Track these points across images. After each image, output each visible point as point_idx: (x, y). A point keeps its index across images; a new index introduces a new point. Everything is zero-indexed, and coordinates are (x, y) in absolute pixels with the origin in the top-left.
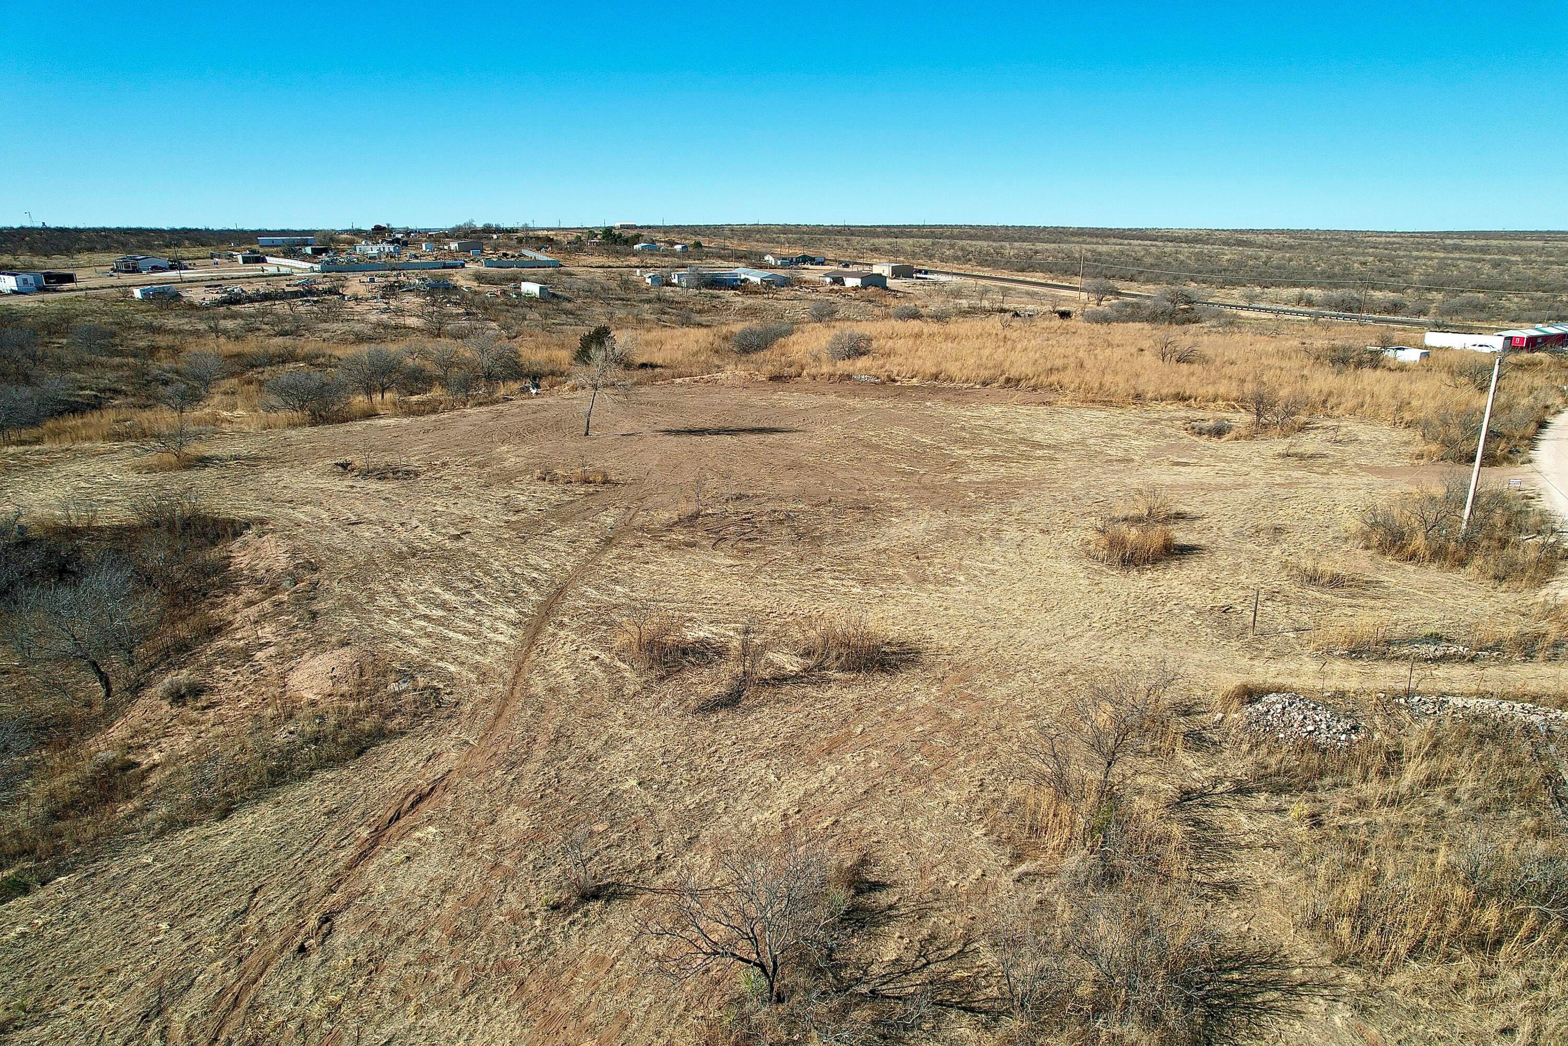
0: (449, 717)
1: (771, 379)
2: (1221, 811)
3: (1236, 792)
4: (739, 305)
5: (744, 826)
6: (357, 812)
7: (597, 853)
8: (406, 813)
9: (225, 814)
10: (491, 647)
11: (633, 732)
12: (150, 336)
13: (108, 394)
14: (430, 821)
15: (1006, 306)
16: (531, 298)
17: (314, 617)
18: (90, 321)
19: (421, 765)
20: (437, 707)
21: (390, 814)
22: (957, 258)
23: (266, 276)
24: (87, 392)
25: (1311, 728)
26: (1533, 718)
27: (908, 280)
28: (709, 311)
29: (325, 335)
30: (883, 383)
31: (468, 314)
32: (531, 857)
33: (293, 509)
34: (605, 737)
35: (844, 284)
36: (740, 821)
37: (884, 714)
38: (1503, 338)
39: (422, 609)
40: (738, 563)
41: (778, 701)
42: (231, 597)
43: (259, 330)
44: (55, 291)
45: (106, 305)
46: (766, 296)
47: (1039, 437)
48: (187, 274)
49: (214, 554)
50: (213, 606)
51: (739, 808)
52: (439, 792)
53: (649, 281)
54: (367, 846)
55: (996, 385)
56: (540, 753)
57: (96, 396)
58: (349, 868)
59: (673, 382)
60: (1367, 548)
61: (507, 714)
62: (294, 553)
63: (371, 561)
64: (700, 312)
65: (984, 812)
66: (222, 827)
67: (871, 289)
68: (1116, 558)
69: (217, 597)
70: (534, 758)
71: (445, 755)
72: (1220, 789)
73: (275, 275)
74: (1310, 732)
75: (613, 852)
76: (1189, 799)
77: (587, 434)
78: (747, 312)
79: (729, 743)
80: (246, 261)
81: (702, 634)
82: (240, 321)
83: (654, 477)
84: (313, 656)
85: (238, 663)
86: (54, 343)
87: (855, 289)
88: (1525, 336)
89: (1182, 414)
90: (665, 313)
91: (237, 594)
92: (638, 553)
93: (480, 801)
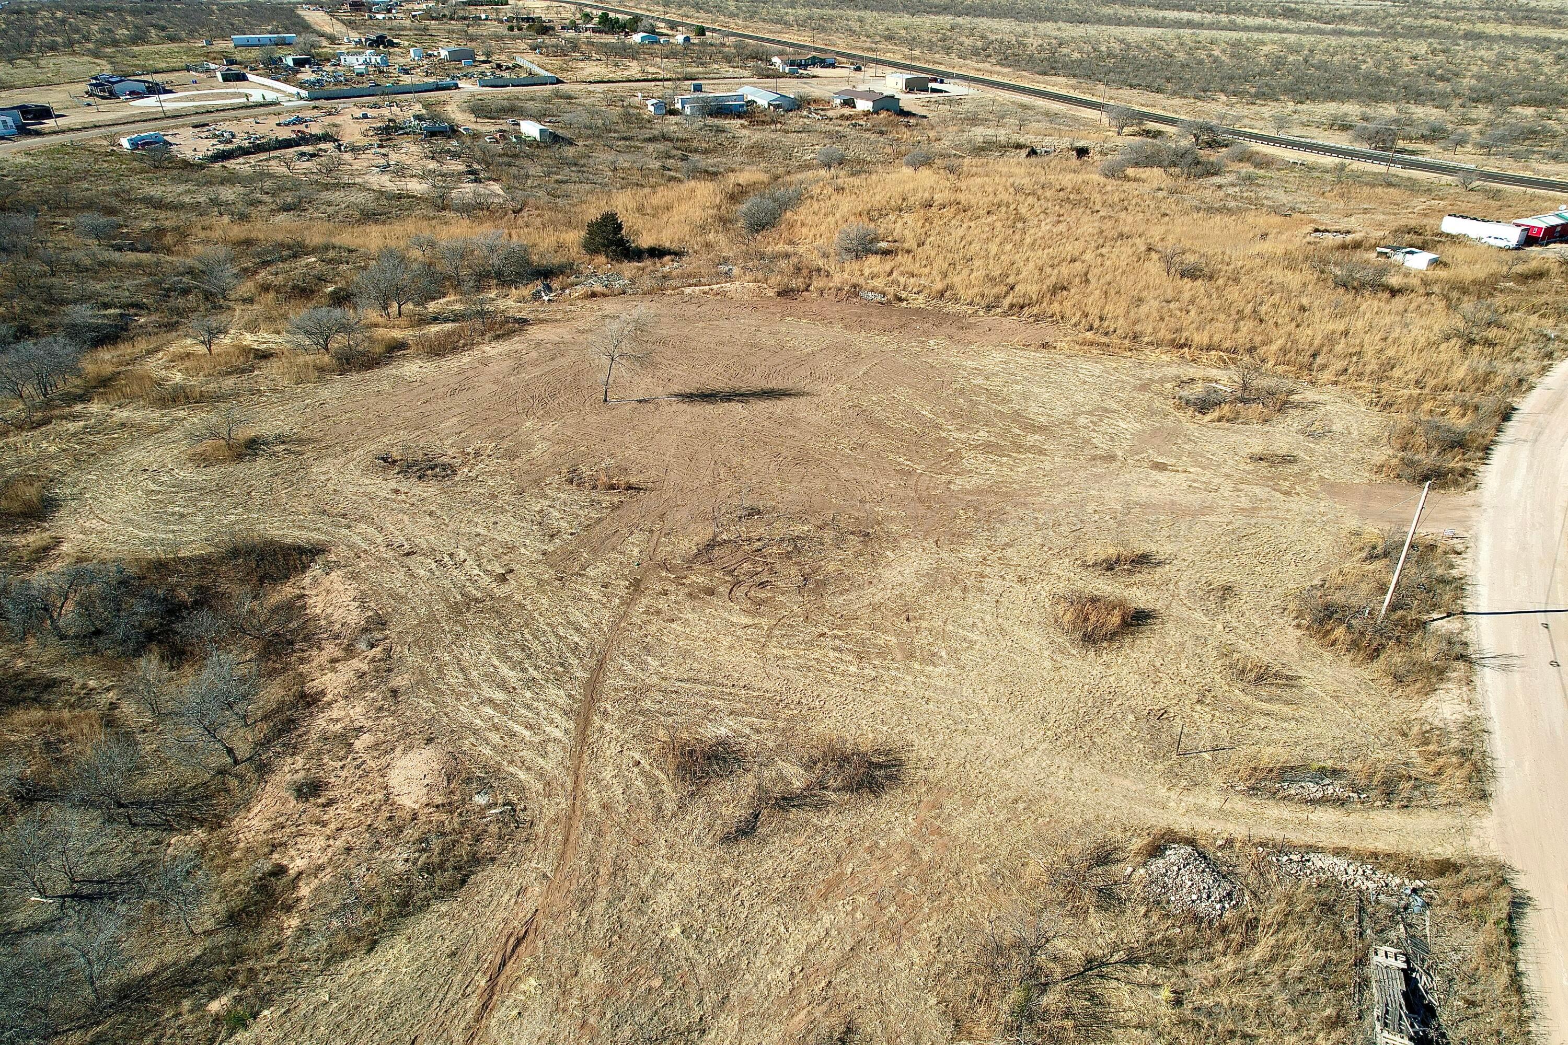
0: (527, 841)
1: (779, 294)
2: (1114, 983)
3: (1126, 962)
4: (745, 142)
5: (762, 985)
6: (472, 956)
7: (656, 1012)
8: (510, 958)
9: (372, 946)
10: (550, 746)
11: (674, 866)
12: (154, 213)
13: (132, 311)
14: (529, 971)
15: (1022, 140)
16: (533, 143)
17: (395, 697)
18: (87, 190)
19: (513, 901)
20: (517, 828)
21: (498, 960)
22: (975, 52)
23: (251, 107)
24: (112, 311)
25: (1194, 897)
26: (1369, 884)
27: (923, 95)
28: (715, 150)
29: (330, 210)
30: (889, 302)
31: (470, 173)
32: (608, 1016)
33: (348, 527)
34: (652, 872)
35: (854, 107)
36: (759, 979)
37: (870, 850)
38: (1519, 229)
39: (487, 692)
40: (751, 622)
41: (786, 831)
42: (315, 652)
43: (260, 202)
44: (38, 133)
45: (96, 161)
46: (773, 127)
47: (1033, 411)
48: (170, 103)
49: (288, 590)
50: (302, 661)
51: (758, 964)
52: (531, 936)
53: (651, 108)
54: (486, 996)
55: (999, 310)
56: (604, 891)
57: (121, 315)
58: (478, 1020)
59: (683, 292)
60: (1298, 626)
61: (572, 838)
62: (362, 600)
63: (433, 618)
64: (706, 152)
65: (938, 976)
66: (371, 962)
67: (883, 114)
68: (1078, 635)
69: (303, 651)
70: (599, 897)
71: (530, 890)
72: (1116, 958)
73: (261, 105)
74: (1193, 901)
75: (668, 1012)
76: (1091, 969)
77: (606, 401)
78: (755, 151)
79: (749, 883)
80: (226, 78)
81: (723, 731)
82: (239, 189)
83: (673, 476)
84: (405, 752)
85: (342, 753)
86: (58, 223)
87: (867, 114)
88: (1544, 226)
89: (1173, 371)
90: (670, 157)
91: (321, 649)
92: (662, 604)
93: (564, 949)
